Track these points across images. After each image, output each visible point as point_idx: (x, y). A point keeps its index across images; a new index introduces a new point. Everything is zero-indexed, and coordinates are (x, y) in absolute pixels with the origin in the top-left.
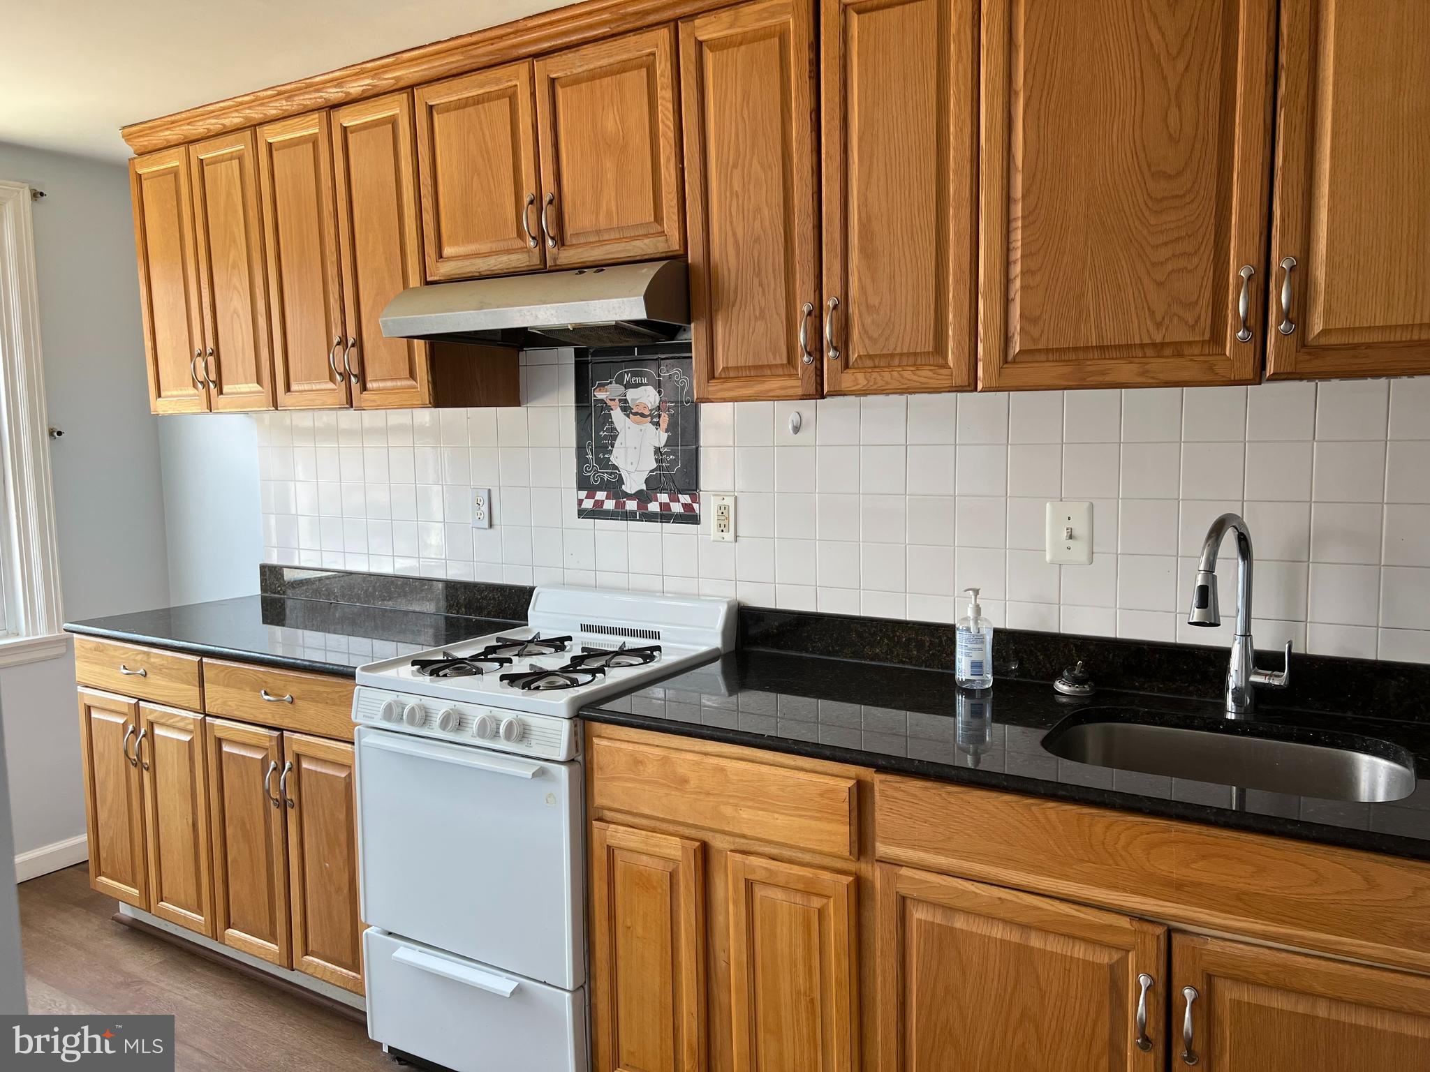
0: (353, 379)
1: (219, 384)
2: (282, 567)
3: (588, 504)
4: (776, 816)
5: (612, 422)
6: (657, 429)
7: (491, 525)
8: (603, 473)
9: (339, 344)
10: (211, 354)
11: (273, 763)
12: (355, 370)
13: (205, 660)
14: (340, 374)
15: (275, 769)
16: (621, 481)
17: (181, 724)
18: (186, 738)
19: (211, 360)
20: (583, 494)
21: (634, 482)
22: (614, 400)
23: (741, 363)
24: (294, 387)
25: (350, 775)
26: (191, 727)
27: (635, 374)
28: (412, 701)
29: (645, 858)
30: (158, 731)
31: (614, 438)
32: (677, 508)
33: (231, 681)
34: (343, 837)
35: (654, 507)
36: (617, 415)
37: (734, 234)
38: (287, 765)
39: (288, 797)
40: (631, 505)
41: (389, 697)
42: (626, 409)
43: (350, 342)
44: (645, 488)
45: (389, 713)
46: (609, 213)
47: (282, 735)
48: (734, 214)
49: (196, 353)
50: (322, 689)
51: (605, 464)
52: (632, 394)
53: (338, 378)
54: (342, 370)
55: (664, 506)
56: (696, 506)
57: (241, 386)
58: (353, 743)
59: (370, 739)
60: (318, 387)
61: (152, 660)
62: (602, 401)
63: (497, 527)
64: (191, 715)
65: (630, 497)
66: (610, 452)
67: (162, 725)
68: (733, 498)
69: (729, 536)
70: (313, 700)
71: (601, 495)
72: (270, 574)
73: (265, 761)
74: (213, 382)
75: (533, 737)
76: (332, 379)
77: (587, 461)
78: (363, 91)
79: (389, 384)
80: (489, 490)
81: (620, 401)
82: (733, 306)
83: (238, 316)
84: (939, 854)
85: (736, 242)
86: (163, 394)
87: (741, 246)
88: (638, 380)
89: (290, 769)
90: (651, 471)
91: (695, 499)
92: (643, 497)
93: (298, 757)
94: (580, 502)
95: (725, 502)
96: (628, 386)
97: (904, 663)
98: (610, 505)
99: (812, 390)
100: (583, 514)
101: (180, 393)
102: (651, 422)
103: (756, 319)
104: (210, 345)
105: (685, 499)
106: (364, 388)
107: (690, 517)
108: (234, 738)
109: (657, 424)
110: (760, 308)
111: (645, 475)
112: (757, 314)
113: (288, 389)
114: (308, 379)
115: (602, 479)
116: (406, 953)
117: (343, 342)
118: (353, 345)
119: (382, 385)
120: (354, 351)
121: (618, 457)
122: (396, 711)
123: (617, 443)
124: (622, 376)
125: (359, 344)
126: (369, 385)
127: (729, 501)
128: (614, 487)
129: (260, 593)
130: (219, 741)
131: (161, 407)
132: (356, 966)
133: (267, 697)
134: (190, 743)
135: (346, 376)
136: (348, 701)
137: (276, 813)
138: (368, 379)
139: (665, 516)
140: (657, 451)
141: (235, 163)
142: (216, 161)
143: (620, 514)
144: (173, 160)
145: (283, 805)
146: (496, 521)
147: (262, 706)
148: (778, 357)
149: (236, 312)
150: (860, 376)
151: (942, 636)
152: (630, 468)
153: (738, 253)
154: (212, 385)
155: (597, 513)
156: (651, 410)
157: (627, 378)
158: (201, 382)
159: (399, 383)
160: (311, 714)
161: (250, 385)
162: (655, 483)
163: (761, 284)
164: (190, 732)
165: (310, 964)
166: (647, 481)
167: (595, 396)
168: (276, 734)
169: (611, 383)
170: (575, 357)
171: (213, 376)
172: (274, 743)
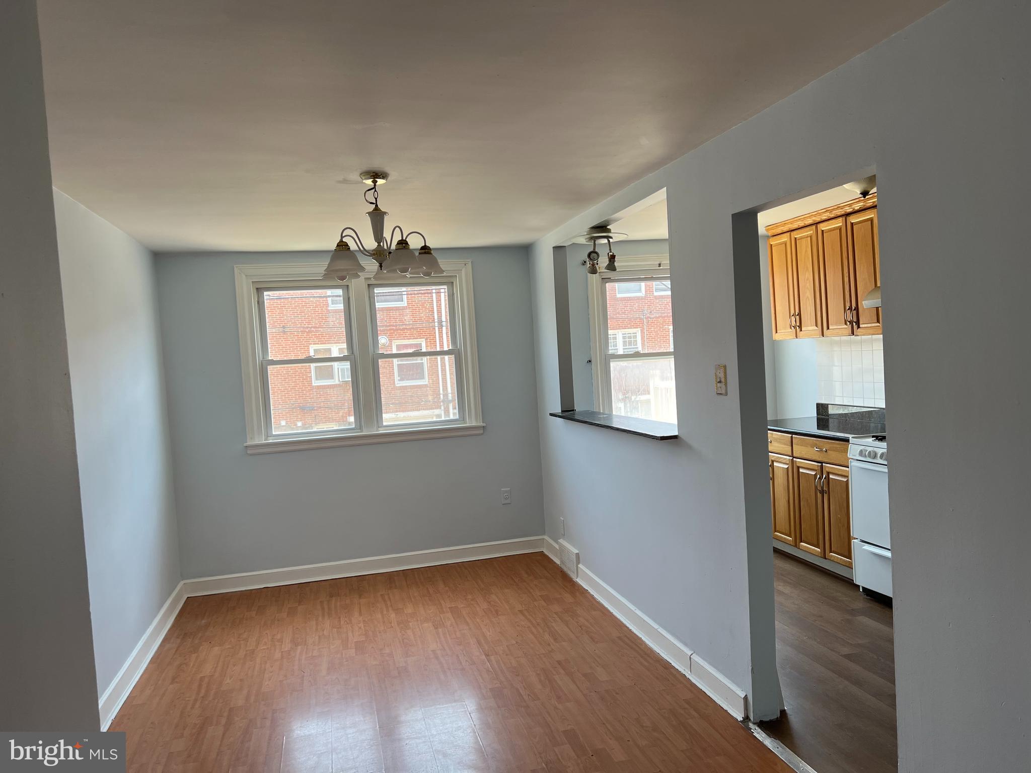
0: (854, 324)
1: (800, 327)
2: (828, 405)
9: (848, 309)
10: (797, 315)
11: (818, 476)
12: (855, 320)
13: (793, 436)
14: (849, 322)
15: (819, 478)
17: (784, 461)
18: (786, 466)
19: (798, 317)
24: (830, 328)
25: (848, 480)
26: (788, 462)
28: (870, 449)
30: (775, 464)
33: (803, 444)
34: (845, 505)
38: (824, 476)
39: (824, 489)
41: (862, 448)
43: (853, 308)
45: (861, 453)
47: (822, 465)
49: (792, 315)
50: (839, 446)
53: (848, 323)
54: (850, 320)
57: (810, 327)
58: (848, 467)
59: (854, 464)
60: (841, 327)
61: (774, 436)
64: (788, 457)
67: (777, 462)
70: (834, 451)
72: (822, 409)
73: (816, 475)
74: (798, 326)
76: (846, 324)
78: (860, 208)
79: (869, 325)
83: (809, 300)
86: (778, 332)
89: (825, 478)
93: (828, 473)
101: (784, 331)
104: (797, 311)
106: (859, 327)
108: (803, 466)
113: (828, 328)
114: (836, 324)
116: (867, 547)
117: (850, 308)
118: (854, 310)
119: (866, 325)
120: (855, 312)
122: (864, 453)
125: (857, 309)
126: (861, 326)
129: (816, 415)
130: (798, 468)
131: (776, 337)
132: (850, 557)
133: (817, 449)
134: (788, 468)
135: (851, 322)
136: (846, 451)
137: (819, 495)
138: (861, 323)
141: (809, 238)
142: (801, 238)
144: (785, 238)
145: (822, 492)
147: (813, 452)
149: (808, 297)
154: (798, 328)
158: (793, 327)
159: (873, 325)
160: (833, 456)
161: (813, 327)
164: (788, 464)
165: (832, 556)
168: (820, 464)
171: (798, 324)
172: (819, 468)
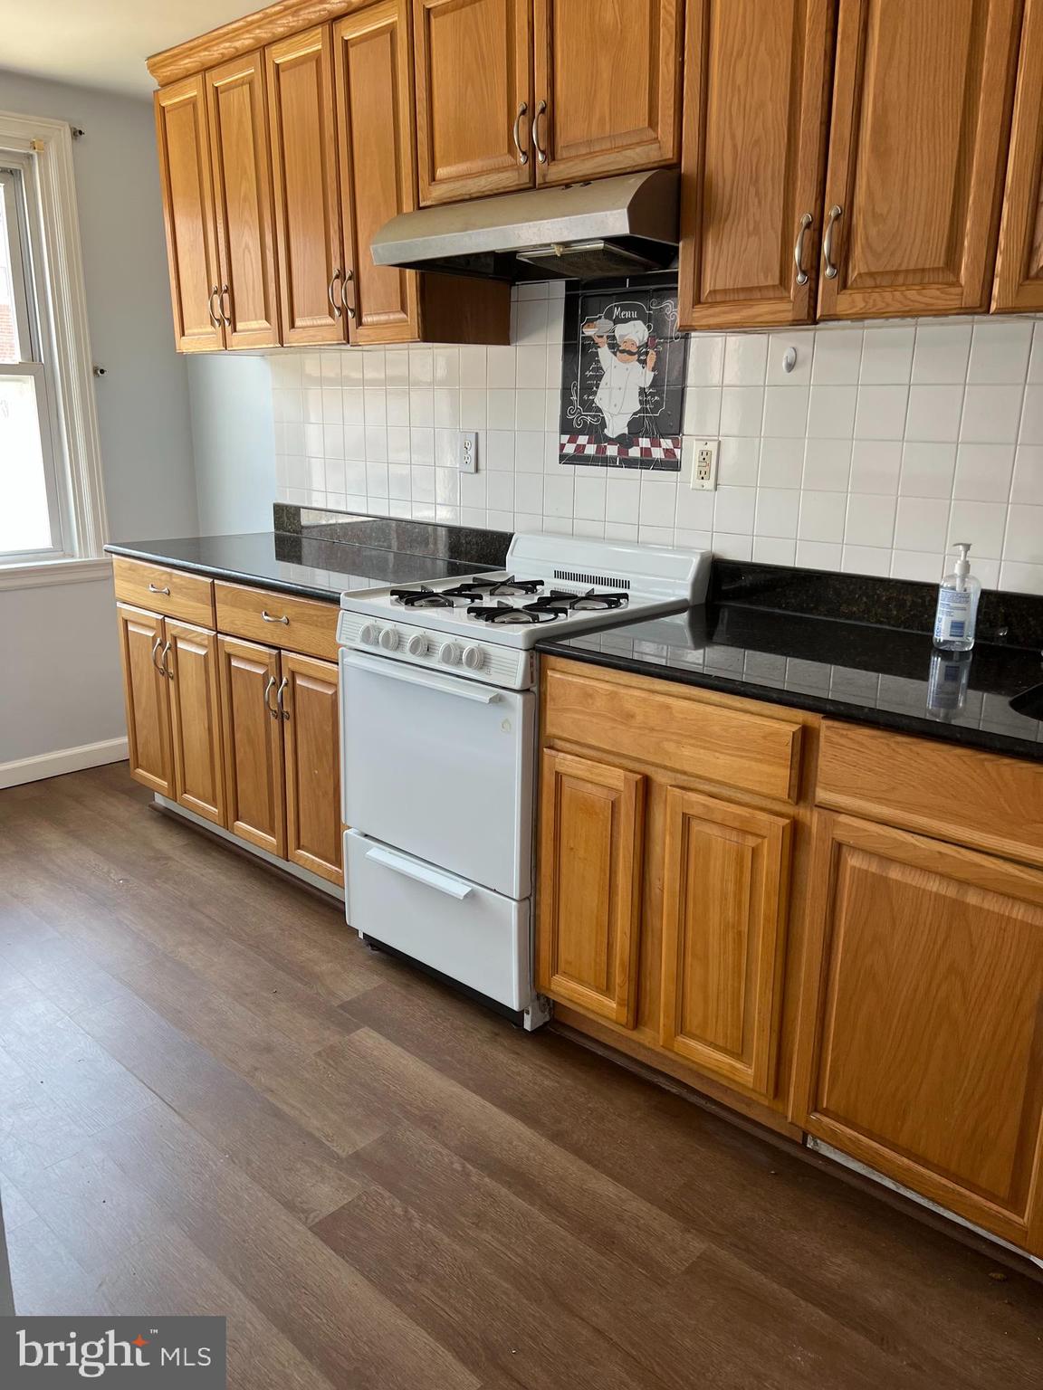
0: (349, 313)
1: (233, 321)
2: (297, 509)
3: (570, 449)
4: (717, 754)
5: (599, 361)
6: (644, 368)
7: (477, 470)
8: (586, 415)
9: (337, 277)
10: (226, 291)
11: (272, 678)
12: (352, 304)
13: (216, 582)
14: (338, 309)
15: (274, 684)
16: (604, 425)
17: (198, 640)
18: (202, 652)
19: (226, 296)
20: (565, 438)
21: (617, 426)
22: (602, 337)
23: (730, 285)
24: (298, 323)
25: (336, 693)
26: (206, 642)
27: (624, 308)
28: (387, 626)
29: (590, 785)
30: (181, 645)
31: (600, 378)
32: (657, 454)
33: (236, 602)
34: (329, 748)
35: (634, 452)
36: (604, 353)
37: (733, 137)
38: (284, 680)
39: (285, 710)
40: (612, 450)
41: (369, 621)
42: (614, 347)
43: (348, 274)
44: (627, 432)
45: (367, 632)
46: (602, 119)
47: (280, 652)
48: (734, 113)
49: (213, 290)
50: (312, 612)
51: (589, 406)
52: (620, 330)
53: (337, 313)
54: (339, 305)
55: (646, 452)
56: (677, 452)
57: (253, 324)
58: (337, 664)
59: (351, 659)
60: (319, 322)
61: (174, 580)
62: (590, 338)
63: (483, 473)
64: (206, 631)
65: (611, 441)
66: (595, 393)
67: (184, 639)
68: (716, 443)
69: (709, 484)
70: (305, 622)
71: (583, 440)
72: (285, 516)
73: (265, 676)
74: (228, 319)
75: (493, 665)
76: (331, 314)
77: (571, 403)
79: (383, 318)
80: (477, 434)
81: (608, 337)
82: (726, 220)
83: (249, 251)
84: (880, 803)
85: (735, 146)
86: (186, 332)
87: (739, 150)
88: (628, 314)
89: (286, 684)
90: (635, 414)
91: (677, 444)
92: (625, 442)
93: (293, 674)
94: (562, 446)
95: (707, 448)
96: (617, 321)
97: (881, 623)
98: (591, 450)
99: (804, 314)
100: (564, 459)
101: (200, 330)
102: (639, 361)
103: (749, 235)
104: (225, 282)
105: (667, 443)
106: (360, 323)
107: (672, 464)
108: (241, 654)
109: (643, 362)
110: (755, 222)
111: (628, 418)
112: (751, 228)
113: (292, 325)
114: (311, 314)
115: (585, 422)
116: (377, 853)
117: (341, 275)
118: (350, 278)
119: (375, 318)
120: (350, 284)
121: (602, 399)
122: (373, 634)
123: (602, 383)
124: (610, 313)
125: (356, 276)
126: (365, 319)
127: (712, 447)
128: (596, 431)
129: (273, 530)
130: (229, 656)
131: (185, 345)
132: (339, 863)
133: (266, 618)
134: (206, 656)
135: (343, 311)
136: (332, 625)
137: (274, 723)
138: (364, 314)
139: (646, 462)
140: (642, 391)
141: (246, 87)
142: (229, 87)
143: (601, 460)
144: (191, 90)
145: (281, 716)
146: (482, 466)
147: (260, 625)
148: (769, 278)
149: (247, 246)
150: (858, 297)
151: (924, 596)
152: (615, 411)
153: (735, 159)
154: (227, 323)
155: (578, 459)
156: (639, 347)
157: (616, 312)
158: (217, 320)
159: (392, 317)
160: (304, 635)
161: (260, 322)
162: (637, 427)
163: (757, 194)
164: (205, 647)
165: (301, 856)
166: (630, 425)
167: (583, 333)
168: (275, 652)
169: (600, 318)
170: (566, 291)
171: (228, 314)
172: (273, 660)
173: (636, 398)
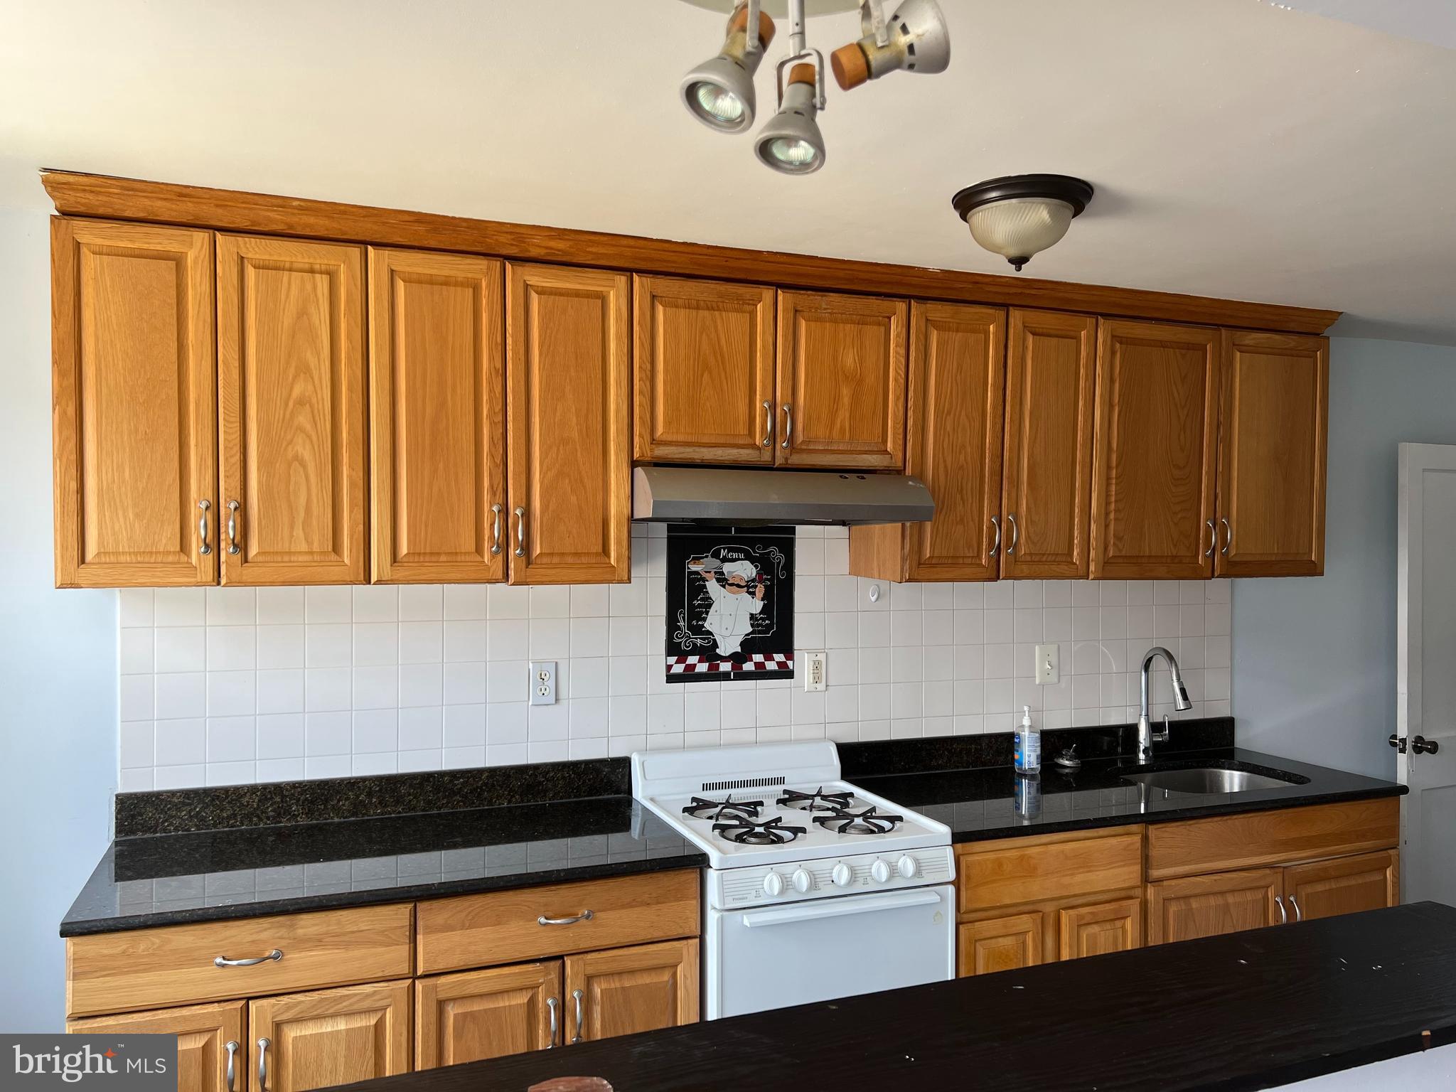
0: (518, 552)
1: (244, 548)
3: (678, 669)
5: (707, 592)
6: (753, 598)
7: (557, 700)
8: (696, 638)
9: (498, 512)
10: (233, 509)
12: (521, 541)
14: (497, 545)
15: (555, 1006)
16: (715, 645)
20: (672, 660)
21: (728, 645)
22: (710, 572)
26: (383, 1004)
27: (730, 550)
29: (1000, 939)
31: (710, 606)
32: (771, 666)
33: (479, 920)
35: (748, 666)
36: (713, 587)
37: (945, 461)
40: (725, 667)
42: (722, 580)
43: (518, 510)
44: (740, 651)
46: (842, 430)
48: (945, 446)
51: (698, 630)
52: (727, 568)
53: (494, 549)
55: (759, 665)
56: (790, 663)
57: (297, 552)
60: (456, 559)
62: (697, 573)
63: (563, 702)
64: (383, 987)
65: (724, 659)
66: (705, 619)
68: (825, 654)
69: (821, 686)
70: (625, 907)
71: (692, 660)
74: (234, 545)
76: (481, 550)
77: (679, 628)
79: (571, 559)
80: (556, 663)
81: (716, 573)
82: (941, 512)
85: (946, 467)
87: (949, 472)
88: (735, 555)
90: (747, 635)
91: (789, 657)
92: (737, 659)
94: (669, 667)
95: (818, 658)
96: (725, 560)
98: (703, 668)
99: (994, 576)
100: (672, 678)
102: (750, 593)
103: (957, 524)
104: (236, 497)
105: (779, 657)
106: (529, 562)
107: (785, 673)
109: (753, 594)
110: (960, 516)
111: (740, 639)
112: (958, 519)
113: (395, 559)
115: (695, 645)
117: (505, 510)
119: (558, 559)
121: (712, 623)
123: (712, 611)
124: (718, 552)
125: (529, 512)
126: (538, 558)
127: (822, 657)
128: (709, 652)
133: (545, 923)
134: (375, 1025)
135: (505, 547)
138: (538, 552)
139: (761, 673)
140: (752, 617)
142: (277, 266)
143: (714, 676)
146: (563, 694)
147: (528, 936)
148: (971, 551)
150: (1024, 567)
152: (724, 633)
153: (947, 476)
154: (229, 550)
155: (690, 676)
156: (748, 582)
157: (723, 553)
159: (587, 558)
161: (318, 553)
163: (962, 499)
164: (377, 1011)
166: (742, 644)
167: (688, 568)
169: (707, 557)
170: (668, 531)
173: (748, 622)
